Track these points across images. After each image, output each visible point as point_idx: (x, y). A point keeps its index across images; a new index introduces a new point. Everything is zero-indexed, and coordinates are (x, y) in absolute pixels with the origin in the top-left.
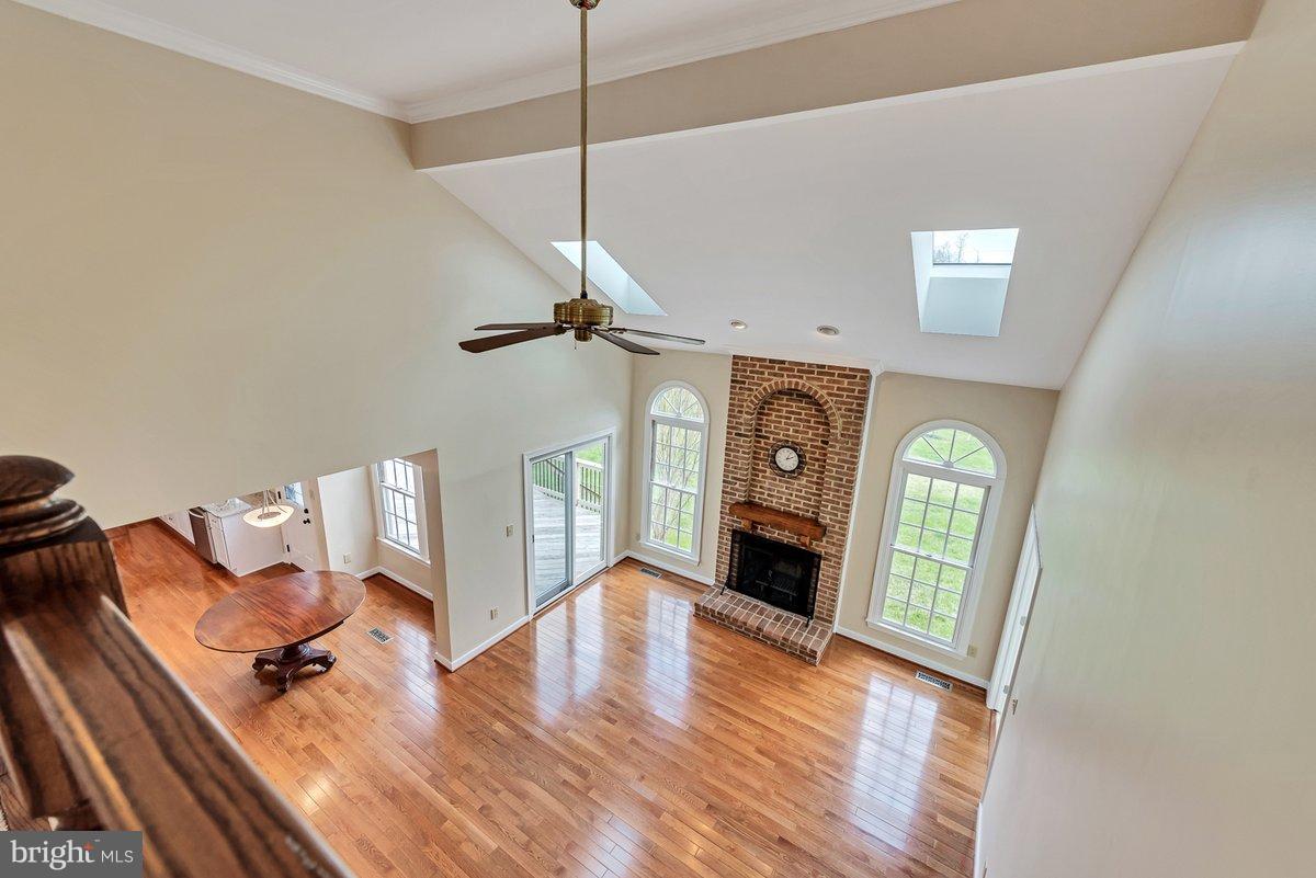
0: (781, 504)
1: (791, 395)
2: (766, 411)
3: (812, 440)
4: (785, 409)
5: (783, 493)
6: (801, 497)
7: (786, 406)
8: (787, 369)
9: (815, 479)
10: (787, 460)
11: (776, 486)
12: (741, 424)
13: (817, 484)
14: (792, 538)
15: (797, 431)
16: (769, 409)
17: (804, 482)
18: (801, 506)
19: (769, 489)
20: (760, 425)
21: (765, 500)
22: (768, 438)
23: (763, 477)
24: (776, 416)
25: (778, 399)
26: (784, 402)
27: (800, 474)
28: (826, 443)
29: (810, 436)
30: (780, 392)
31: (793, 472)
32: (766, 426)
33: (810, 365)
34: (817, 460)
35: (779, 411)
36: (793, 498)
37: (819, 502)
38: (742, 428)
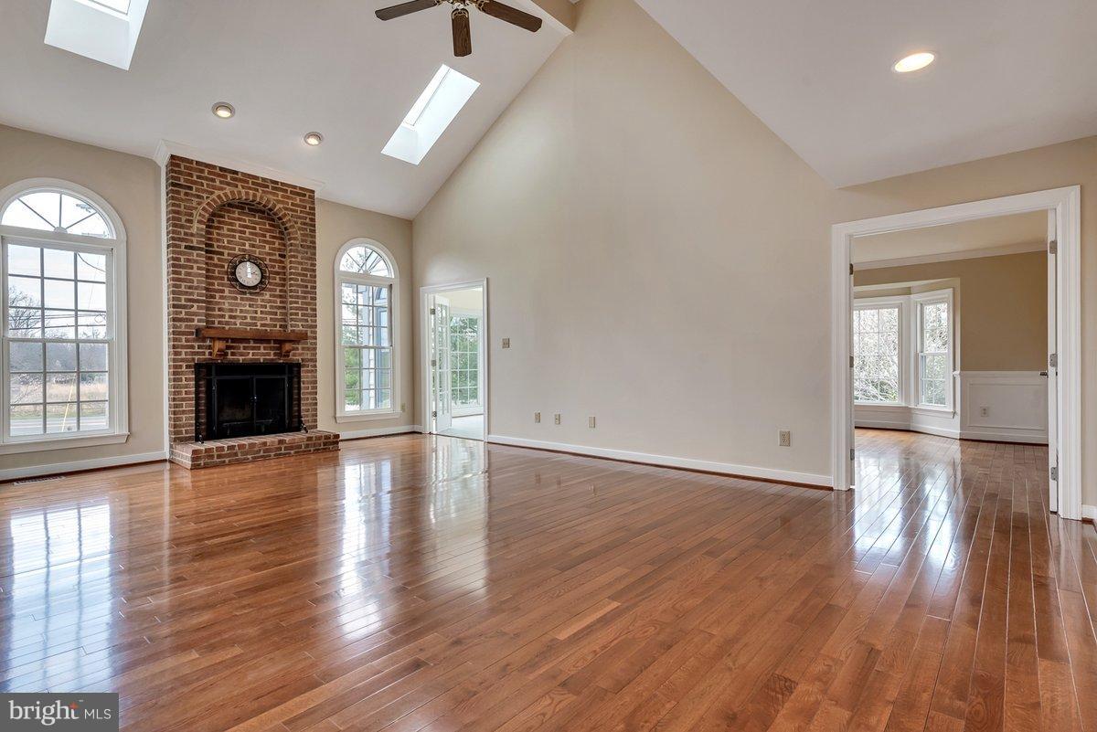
0: (247, 324)
1: (243, 208)
2: (216, 224)
3: (269, 254)
4: (237, 223)
5: (247, 312)
6: (266, 313)
7: (238, 220)
8: (241, 180)
9: (278, 293)
10: (248, 274)
11: (238, 305)
12: (192, 235)
13: (280, 296)
14: (269, 354)
15: (253, 246)
16: (219, 222)
17: (267, 297)
18: (268, 322)
19: (231, 310)
20: (210, 239)
21: (227, 323)
22: (222, 254)
23: (221, 297)
24: (229, 230)
25: (229, 212)
26: (236, 215)
27: (263, 289)
28: (284, 256)
29: (267, 250)
30: (230, 205)
31: (254, 287)
32: (218, 240)
33: (264, 179)
34: (278, 273)
35: (231, 224)
36: (259, 315)
37: (286, 314)
38: (195, 239)
